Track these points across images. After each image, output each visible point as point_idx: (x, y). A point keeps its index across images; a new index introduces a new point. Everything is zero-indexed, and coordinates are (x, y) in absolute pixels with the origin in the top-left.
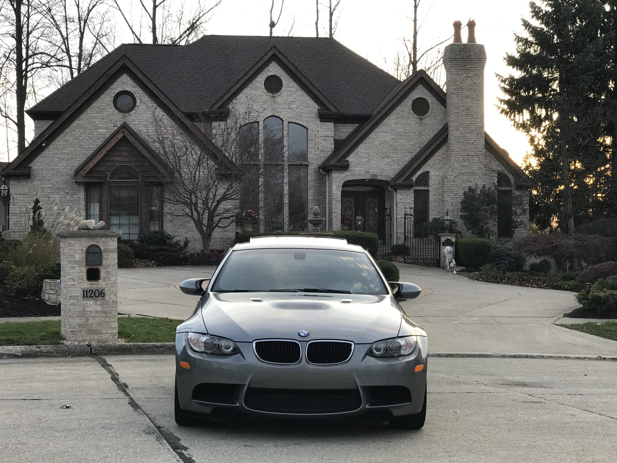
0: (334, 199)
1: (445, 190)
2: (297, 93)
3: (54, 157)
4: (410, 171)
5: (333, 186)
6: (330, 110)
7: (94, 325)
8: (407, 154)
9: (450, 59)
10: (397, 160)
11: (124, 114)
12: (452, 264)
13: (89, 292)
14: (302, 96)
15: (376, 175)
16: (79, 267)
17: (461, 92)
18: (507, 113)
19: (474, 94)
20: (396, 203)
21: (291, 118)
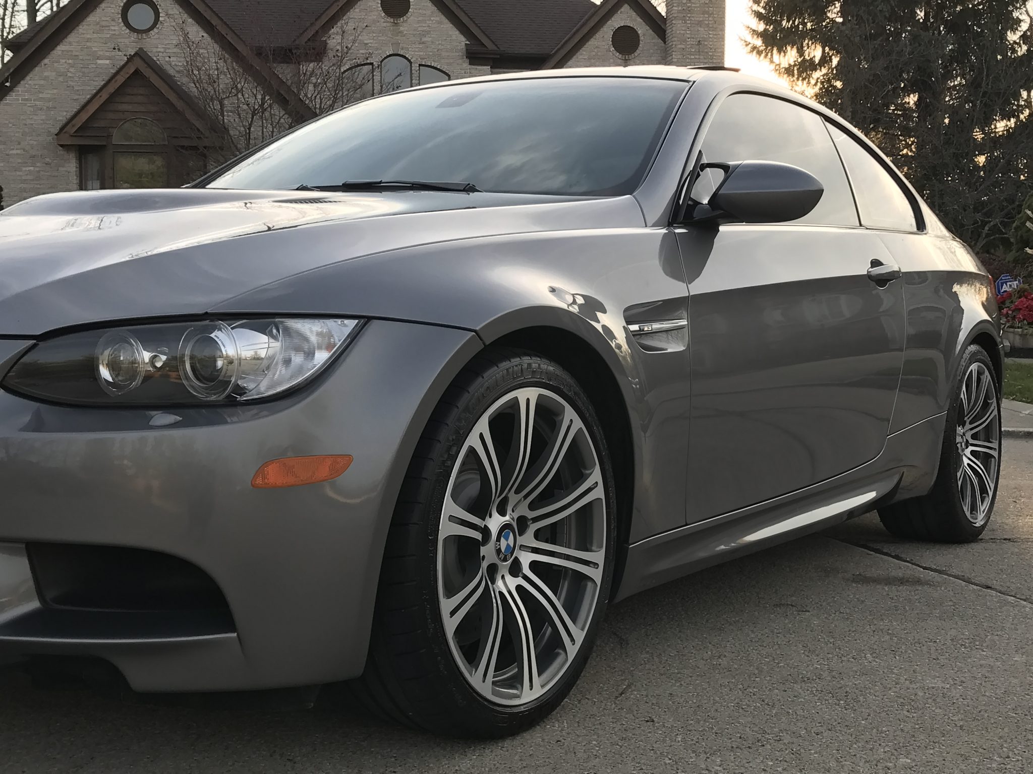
2: (432, 18)
3: (25, 105)
6: (485, 46)
11: (140, 35)
14: (440, 23)
17: (689, 15)
18: (759, 53)
19: (710, 19)
21: (424, 59)
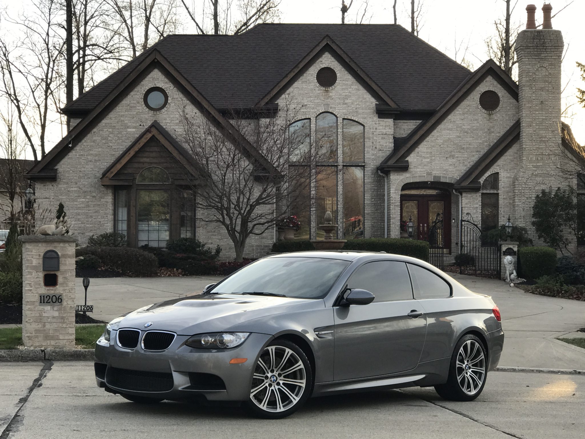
0: (393, 203)
1: (516, 194)
2: (352, 87)
3: (81, 158)
4: (477, 172)
5: (391, 189)
6: (389, 105)
7: (51, 331)
8: (474, 154)
9: (522, 48)
10: (464, 160)
11: (155, 112)
12: (512, 276)
13: (46, 297)
14: (358, 90)
15: (440, 177)
16: (37, 272)
17: (534, 84)
19: (550, 86)
20: (462, 208)
21: (346, 114)
